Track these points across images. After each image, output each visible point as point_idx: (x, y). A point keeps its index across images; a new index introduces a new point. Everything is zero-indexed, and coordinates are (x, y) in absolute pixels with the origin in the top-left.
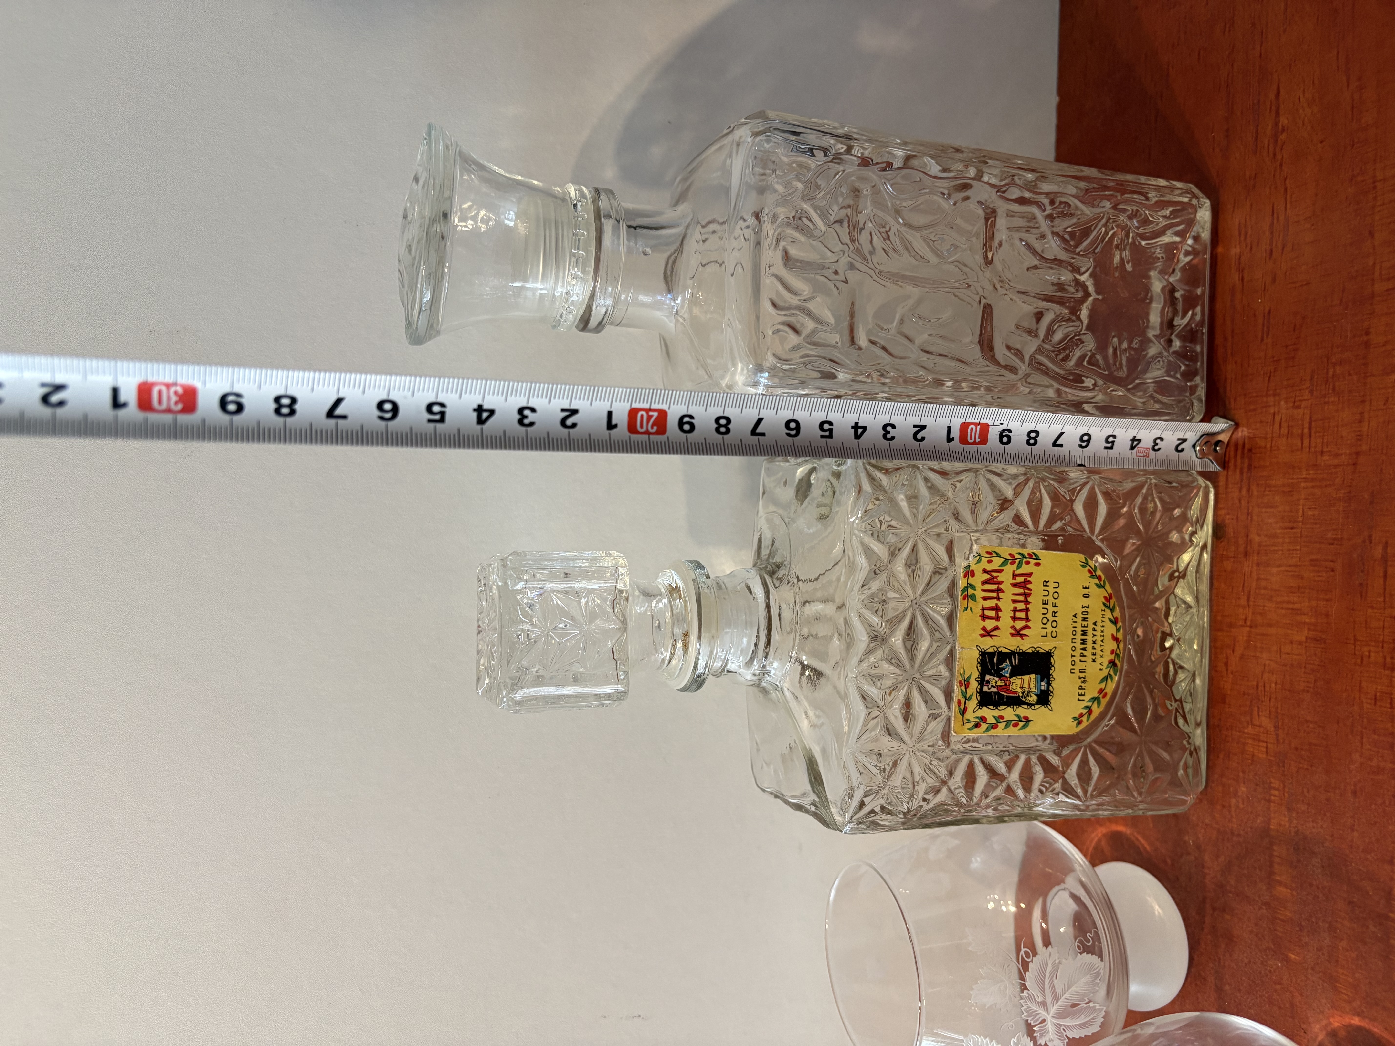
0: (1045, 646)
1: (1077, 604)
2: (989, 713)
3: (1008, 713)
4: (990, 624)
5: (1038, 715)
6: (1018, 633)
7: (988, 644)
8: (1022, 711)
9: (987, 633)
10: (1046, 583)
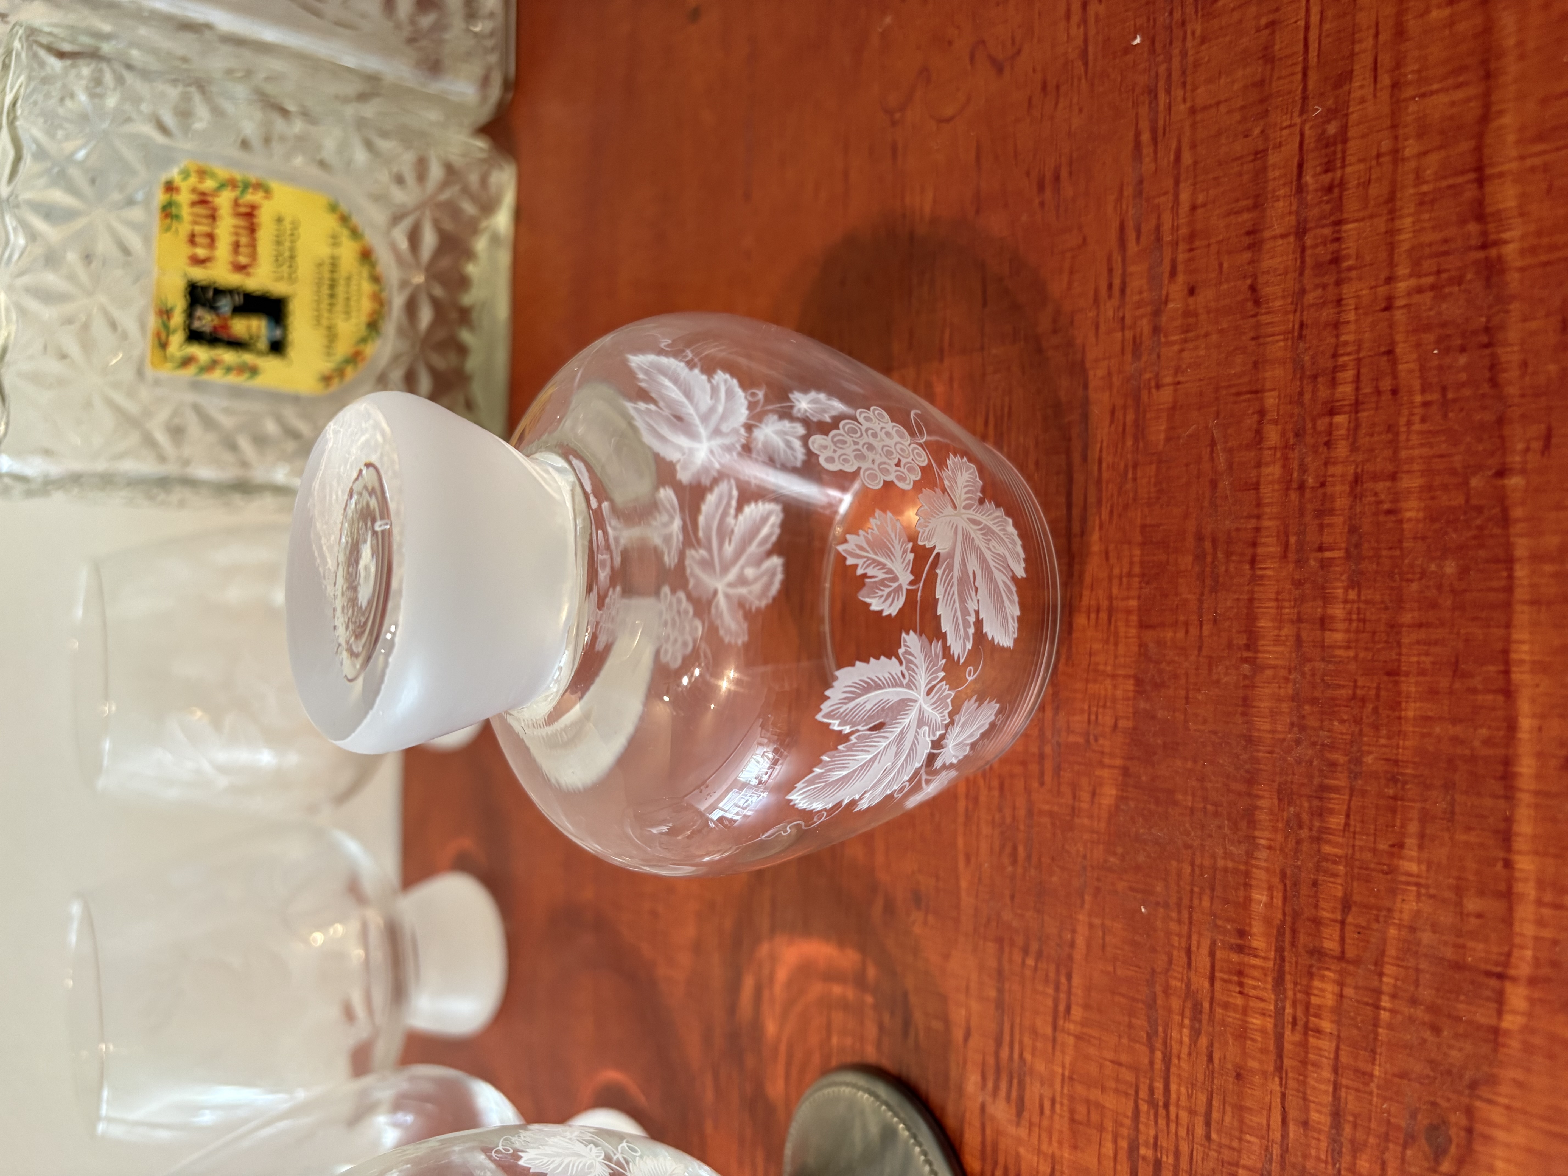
0: (278, 288)
1: (324, 251)
2: (202, 353)
3: (228, 356)
4: (201, 252)
5: (270, 365)
6: (240, 268)
7: (199, 274)
8: (248, 358)
9: (197, 261)
10: (279, 220)
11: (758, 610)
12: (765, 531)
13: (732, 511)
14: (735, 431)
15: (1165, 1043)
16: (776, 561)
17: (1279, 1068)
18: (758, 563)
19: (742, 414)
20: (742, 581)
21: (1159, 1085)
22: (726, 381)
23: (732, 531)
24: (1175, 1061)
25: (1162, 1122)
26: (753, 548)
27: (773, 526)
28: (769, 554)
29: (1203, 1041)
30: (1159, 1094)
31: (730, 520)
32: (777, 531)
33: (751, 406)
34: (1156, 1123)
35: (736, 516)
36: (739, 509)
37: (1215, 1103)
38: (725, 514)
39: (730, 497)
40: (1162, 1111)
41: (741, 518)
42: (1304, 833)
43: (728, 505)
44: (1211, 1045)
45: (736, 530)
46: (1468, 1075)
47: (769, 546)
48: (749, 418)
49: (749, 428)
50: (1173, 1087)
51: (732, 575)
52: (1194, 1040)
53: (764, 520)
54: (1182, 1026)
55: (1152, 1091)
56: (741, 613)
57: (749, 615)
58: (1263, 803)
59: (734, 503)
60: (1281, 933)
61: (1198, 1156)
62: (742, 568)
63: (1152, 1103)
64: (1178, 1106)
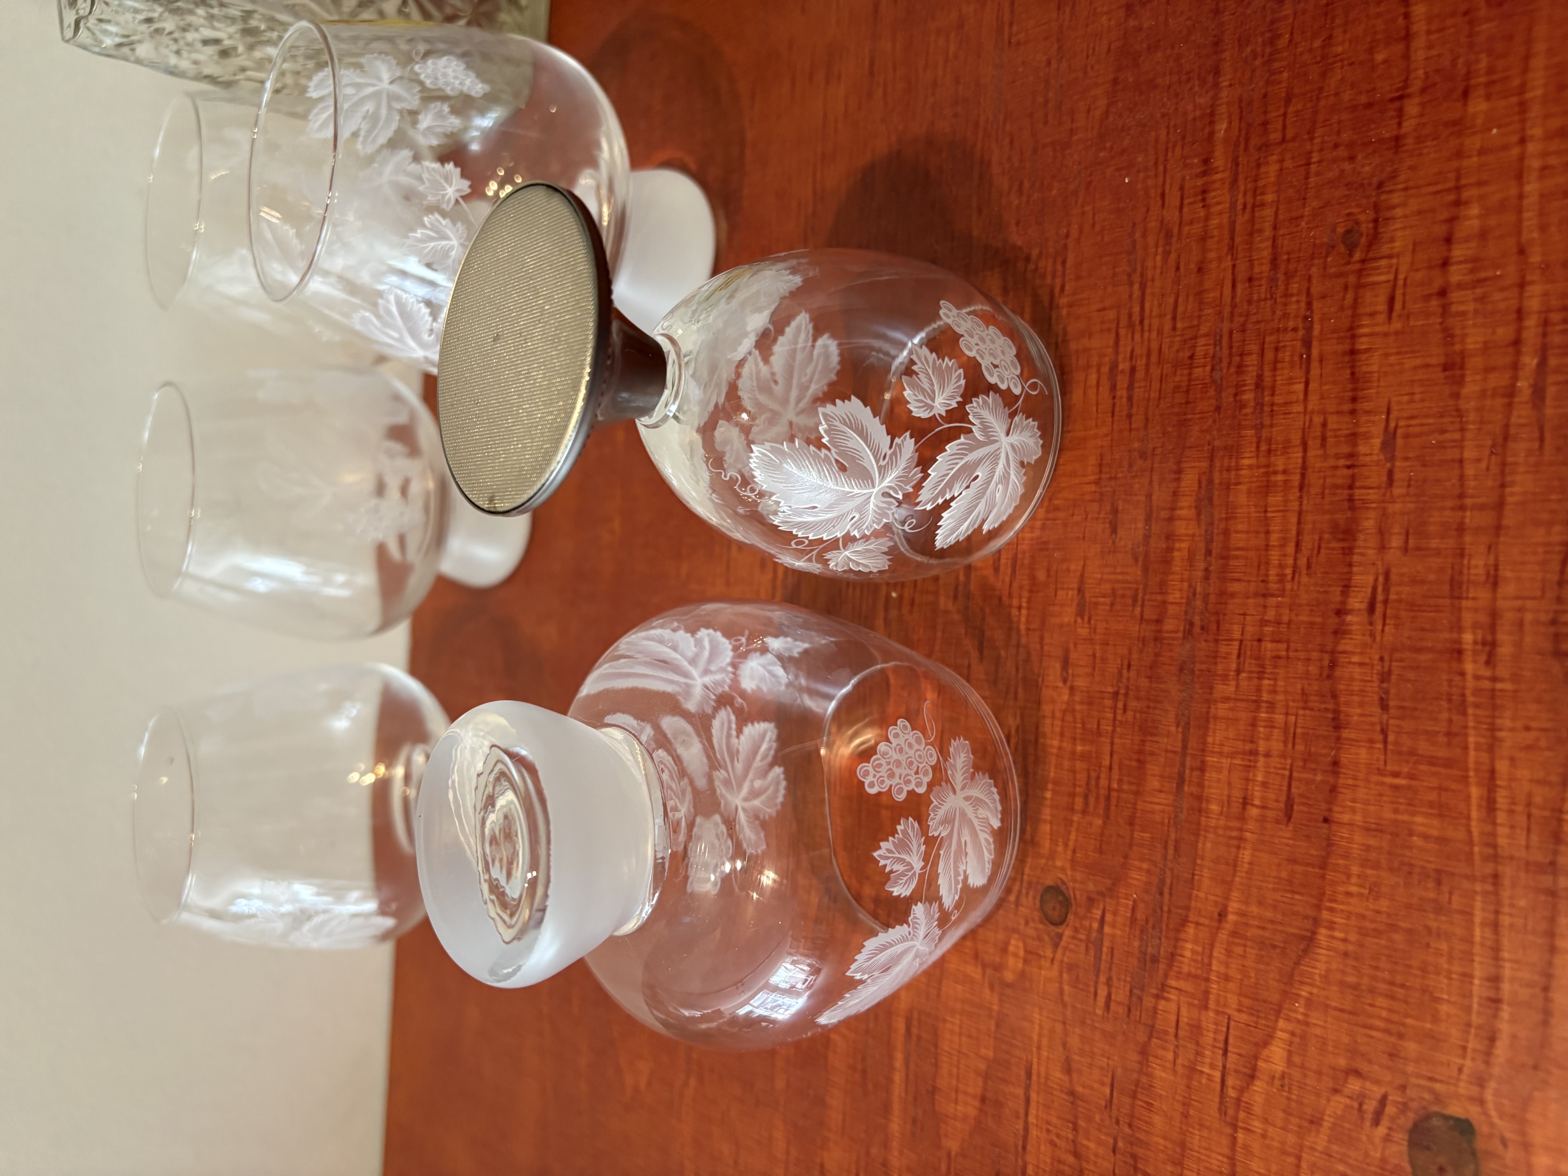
11: (770, 817)
12: (764, 747)
13: (734, 733)
14: (723, 670)
15: (1142, 275)
16: (778, 770)
17: (1232, 248)
18: (764, 773)
19: (728, 655)
20: (754, 794)
21: (1136, 310)
22: (709, 635)
23: (738, 751)
24: (1149, 284)
25: (1137, 336)
26: (758, 763)
27: (770, 741)
28: (771, 765)
29: (1173, 256)
30: (1136, 318)
31: (734, 741)
32: (774, 745)
33: (735, 649)
34: (1133, 339)
35: (738, 737)
36: (739, 731)
37: (1180, 300)
38: (729, 736)
39: (730, 722)
40: (1138, 328)
41: (742, 738)
42: (1258, 62)
43: (730, 728)
44: (1179, 257)
45: (740, 748)
46: (1375, 181)
47: (770, 759)
48: (734, 657)
49: (735, 665)
50: (1147, 305)
51: (745, 790)
52: (1165, 260)
53: (763, 736)
54: (1156, 254)
55: (1130, 316)
56: (757, 822)
57: (764, 825)
58: (1227, 55)
59: (734, 726)
60: (1237, 145)
61: (1165, 349)
62: (752, 781)
63: (1131, 326)
64: (1151, 317)
